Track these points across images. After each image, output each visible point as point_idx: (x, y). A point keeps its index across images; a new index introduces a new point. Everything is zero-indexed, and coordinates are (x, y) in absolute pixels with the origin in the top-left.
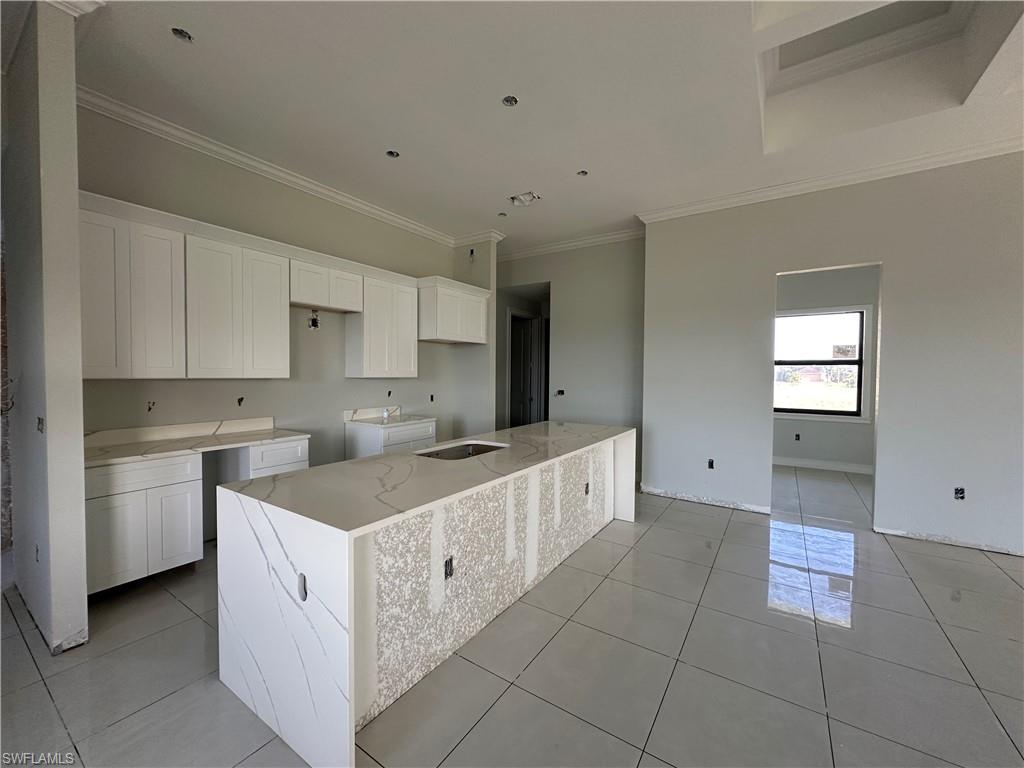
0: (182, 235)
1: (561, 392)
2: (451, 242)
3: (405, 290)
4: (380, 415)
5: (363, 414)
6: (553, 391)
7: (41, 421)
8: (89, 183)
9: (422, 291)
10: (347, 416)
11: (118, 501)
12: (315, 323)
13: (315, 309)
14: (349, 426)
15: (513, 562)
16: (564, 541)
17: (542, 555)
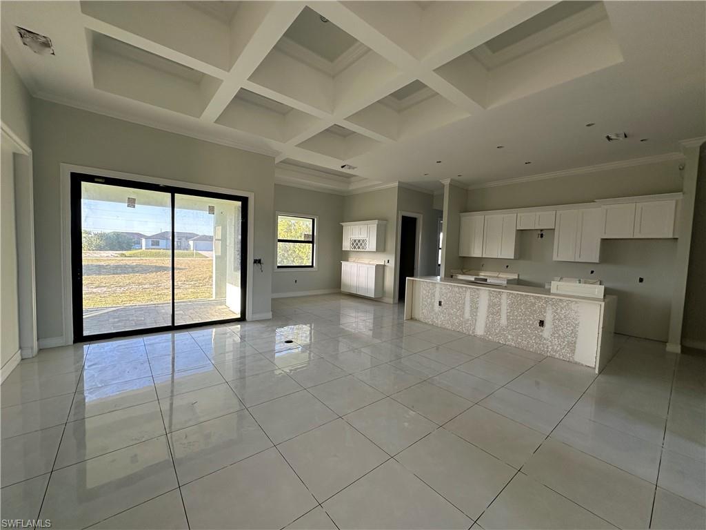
12: (542, 236)
13: (541, 230)
15: (468, 320)
16: (509, 337)
17: (488, 329)
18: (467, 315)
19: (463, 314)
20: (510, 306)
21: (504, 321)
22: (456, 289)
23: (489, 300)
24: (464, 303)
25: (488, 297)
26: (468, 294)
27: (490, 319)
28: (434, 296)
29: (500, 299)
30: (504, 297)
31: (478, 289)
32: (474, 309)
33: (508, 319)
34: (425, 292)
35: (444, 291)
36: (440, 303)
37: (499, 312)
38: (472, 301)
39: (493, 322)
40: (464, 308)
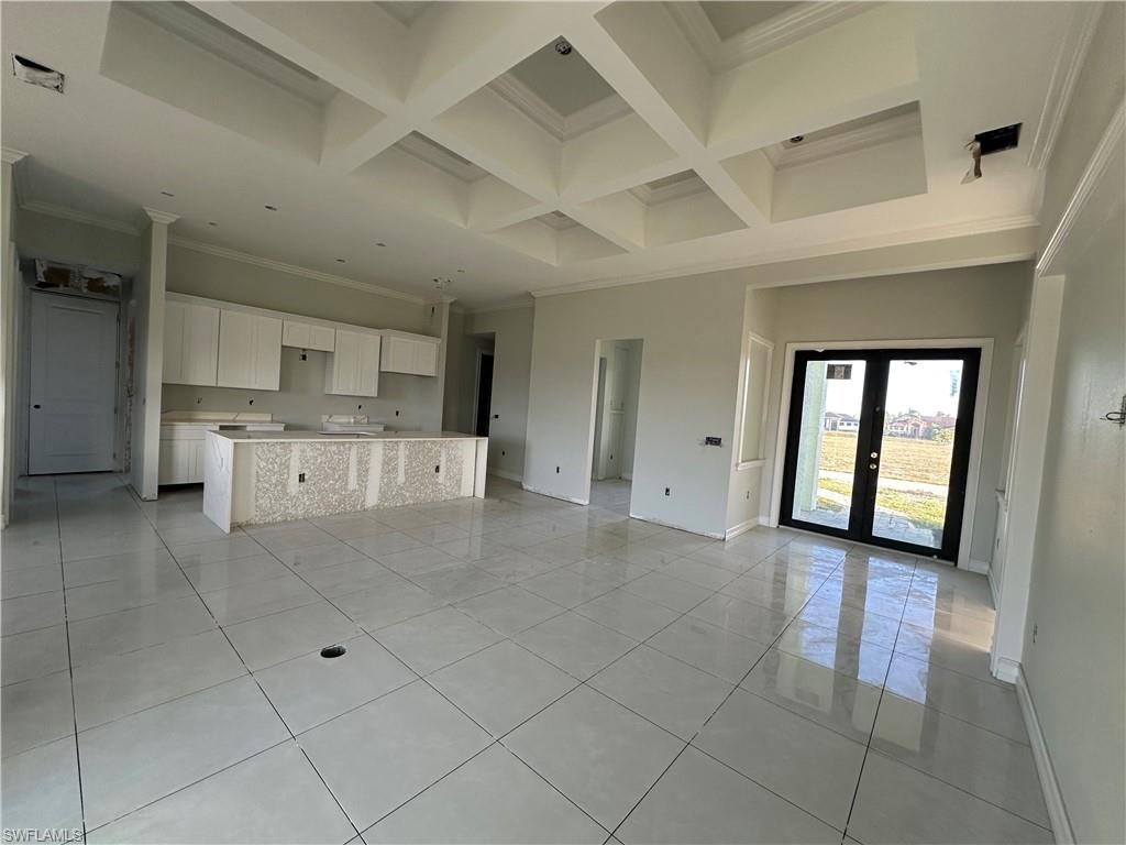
0: (218, 311)
1: (497, 416)
2: (420, 301)
3: (371, 338)
4: (347, 420)
5: (335, 419)
6: (492, 414)
7: (144, 401)
8: (172, 287)
9: (384, 339)
10: (325, 418)
11: (176, 443)
12: (304, 358)
13: (304, 350)
14: (325, 424)
15: (355, 491)
16: (408, 494)
17: (383, 495)
18: (353, 484)
19: (346, 484)
20: (408, 457)
21: (401, 478)
22: (334, 448)
23: (384, 454)
24: (348, 467)
25: (382, 452)
26: (354, 452)
27: (385, 480)
28: (288, 467)
29: (397, 451)
30: (402, 446)
31: (368, 443)
32: (363, 473)
33: (406, 474)
34: (263, 464)
35: (310, 454)
36: (302, 478)
37: (395, 469)
38: (360, 462)
39: (387, 484)
40: (347, 475)
